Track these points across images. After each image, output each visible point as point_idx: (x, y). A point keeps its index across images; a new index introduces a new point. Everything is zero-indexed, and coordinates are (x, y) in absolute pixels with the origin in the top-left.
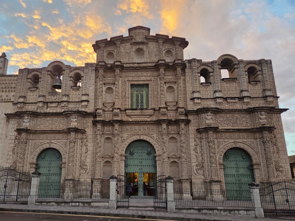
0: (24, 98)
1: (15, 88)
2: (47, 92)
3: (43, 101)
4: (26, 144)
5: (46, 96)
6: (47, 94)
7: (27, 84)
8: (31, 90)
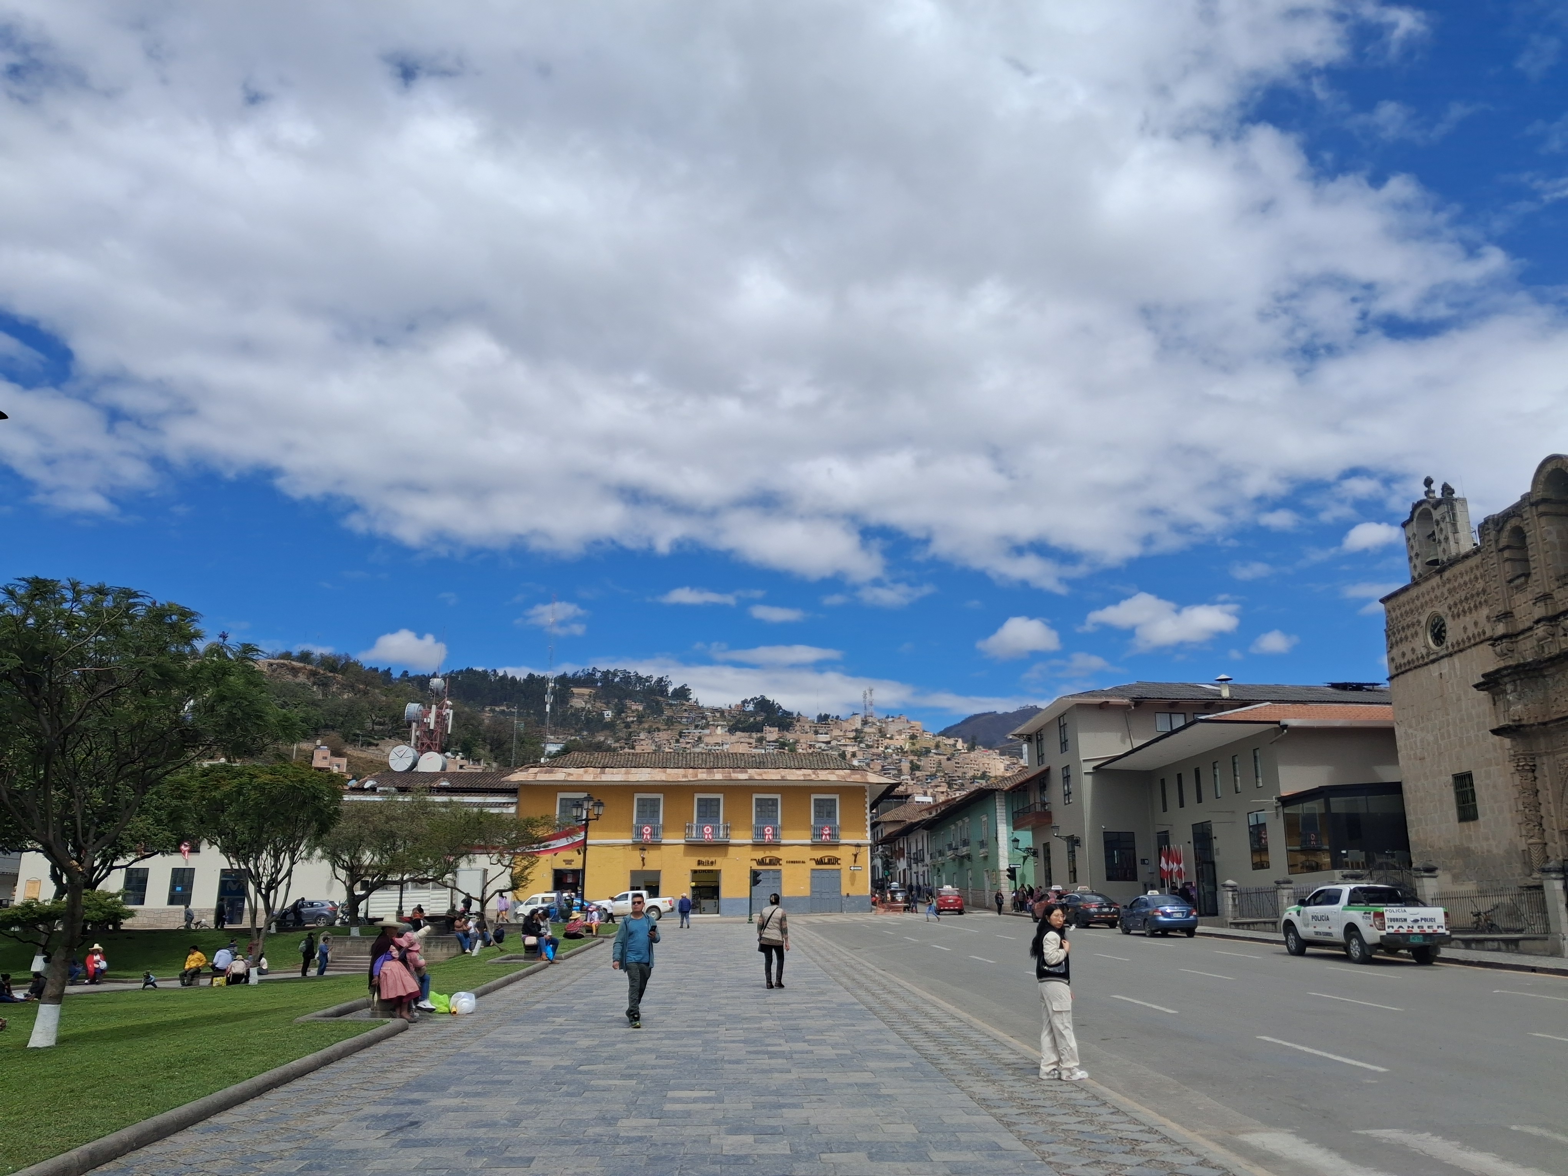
0: (1504, 621)
1: (1484, 591)
2: (1551, 577)
3: (1544, 614)
4: (1533, 771)
5: (1555, 594)
6: (1553, 587)
7: (1504, 567)
8: (1517, 587)
